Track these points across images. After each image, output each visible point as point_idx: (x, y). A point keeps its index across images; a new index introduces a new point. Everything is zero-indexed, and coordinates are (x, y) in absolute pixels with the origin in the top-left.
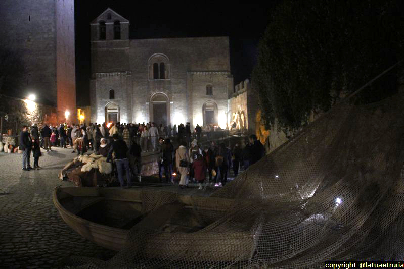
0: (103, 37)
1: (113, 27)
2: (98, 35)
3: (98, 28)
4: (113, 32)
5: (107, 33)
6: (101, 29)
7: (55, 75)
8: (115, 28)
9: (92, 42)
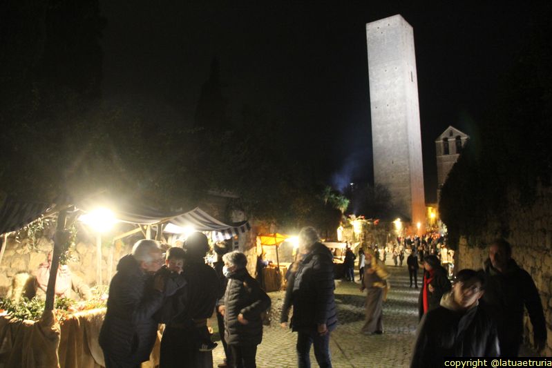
0: (447, 152)
1: (455, 143)
2: (443, 151)
3: (442, 145)
4: (455, 147)
5: (450, 149)
6: (444, 144)
7: (411, 200)
8: (457, 144)
9: (437, 157)
